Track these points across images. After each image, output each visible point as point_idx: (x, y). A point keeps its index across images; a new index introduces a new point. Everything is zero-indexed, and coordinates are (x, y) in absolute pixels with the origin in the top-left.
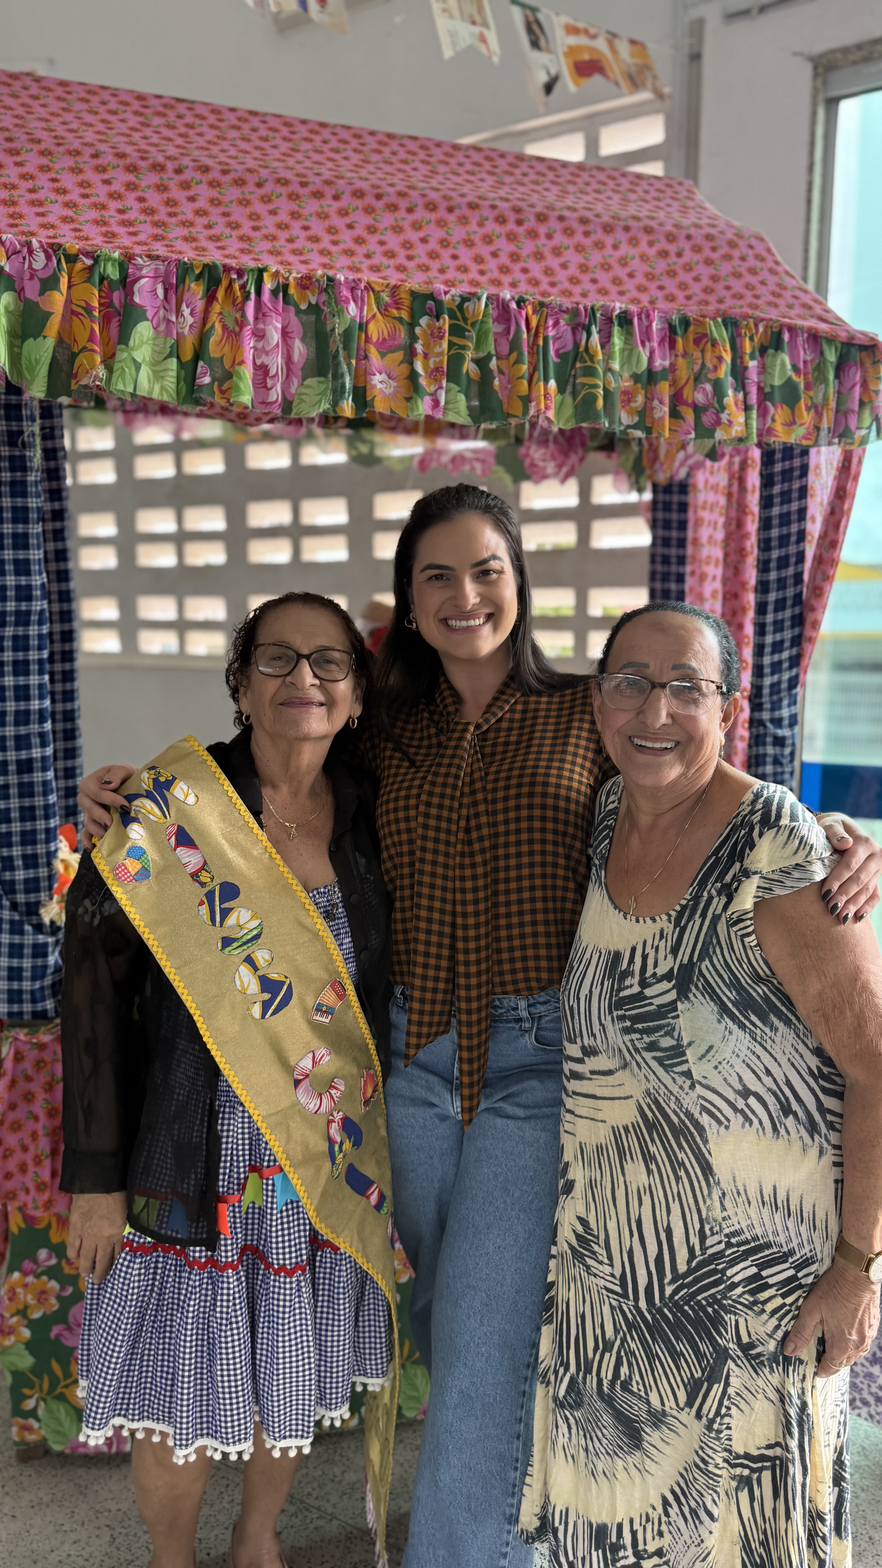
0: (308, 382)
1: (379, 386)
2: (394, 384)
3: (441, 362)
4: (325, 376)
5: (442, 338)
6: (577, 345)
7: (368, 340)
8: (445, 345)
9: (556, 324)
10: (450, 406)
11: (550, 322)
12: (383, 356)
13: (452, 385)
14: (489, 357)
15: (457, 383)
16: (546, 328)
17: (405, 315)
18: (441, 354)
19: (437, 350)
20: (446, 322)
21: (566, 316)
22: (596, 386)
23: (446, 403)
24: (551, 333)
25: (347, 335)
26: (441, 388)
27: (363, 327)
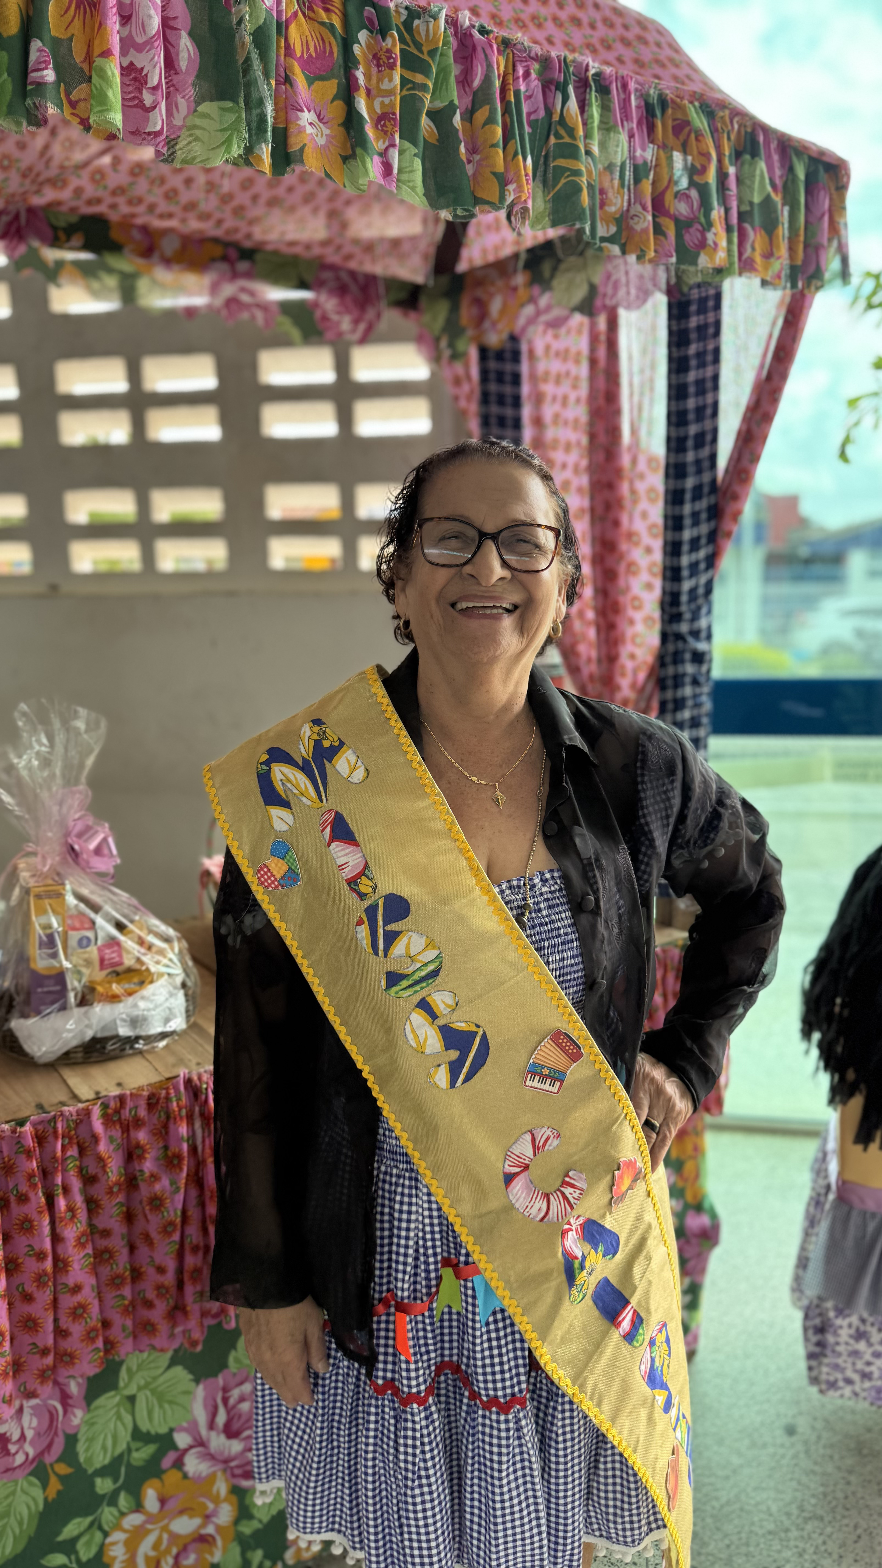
0: (204, 108)
1: (309, 130)
2: (327, 131)
3: (392, 104)
4: (234, 99)
5: (392, 67)
6: (549, 112)
7: (289, 51)
8: (397, 80)
9: (527, 74)
10: (404, 177)
11: (521, 72)
12: (310, 82)
13: (407, 144)
14: (451, 108)
15: (415, 143)
16: (516, 79)
17: (336, 21)
18: (391, 93)
19: (385, 85)
20: (393, 43)
21: (536, 66)
22: (577, 173)
23: (400, 170)
24: (523, 88)
25: (260, 36)
26: (393, 145)
27: (282, 28)
